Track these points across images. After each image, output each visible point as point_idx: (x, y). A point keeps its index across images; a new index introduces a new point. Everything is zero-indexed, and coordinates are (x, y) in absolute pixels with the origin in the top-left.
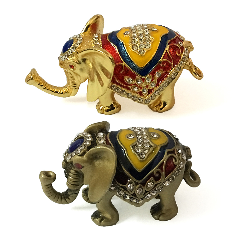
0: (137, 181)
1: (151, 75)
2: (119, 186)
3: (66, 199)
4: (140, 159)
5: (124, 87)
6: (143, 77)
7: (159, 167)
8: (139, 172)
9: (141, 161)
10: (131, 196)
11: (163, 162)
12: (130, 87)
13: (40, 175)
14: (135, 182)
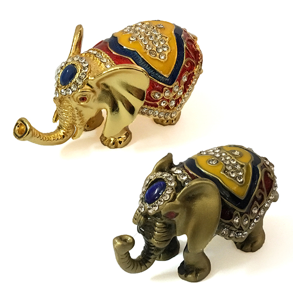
0: (242, 211)
1: (178, 82)
2: (224, 223)
3: (146, 264)
4: (240, 184)
5: (152, 105)
6: (171, 87)
7: (259, 188)
8: (242, 199)
9: (241, 186)
10: (237, 231)
11: (261, 180)
12: (158, 103)
13: (114, 243)
14: (240, 213)
